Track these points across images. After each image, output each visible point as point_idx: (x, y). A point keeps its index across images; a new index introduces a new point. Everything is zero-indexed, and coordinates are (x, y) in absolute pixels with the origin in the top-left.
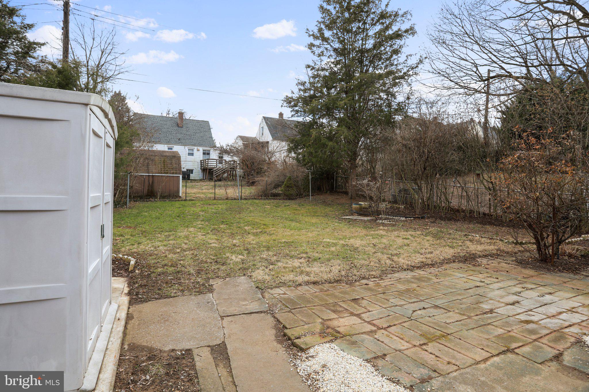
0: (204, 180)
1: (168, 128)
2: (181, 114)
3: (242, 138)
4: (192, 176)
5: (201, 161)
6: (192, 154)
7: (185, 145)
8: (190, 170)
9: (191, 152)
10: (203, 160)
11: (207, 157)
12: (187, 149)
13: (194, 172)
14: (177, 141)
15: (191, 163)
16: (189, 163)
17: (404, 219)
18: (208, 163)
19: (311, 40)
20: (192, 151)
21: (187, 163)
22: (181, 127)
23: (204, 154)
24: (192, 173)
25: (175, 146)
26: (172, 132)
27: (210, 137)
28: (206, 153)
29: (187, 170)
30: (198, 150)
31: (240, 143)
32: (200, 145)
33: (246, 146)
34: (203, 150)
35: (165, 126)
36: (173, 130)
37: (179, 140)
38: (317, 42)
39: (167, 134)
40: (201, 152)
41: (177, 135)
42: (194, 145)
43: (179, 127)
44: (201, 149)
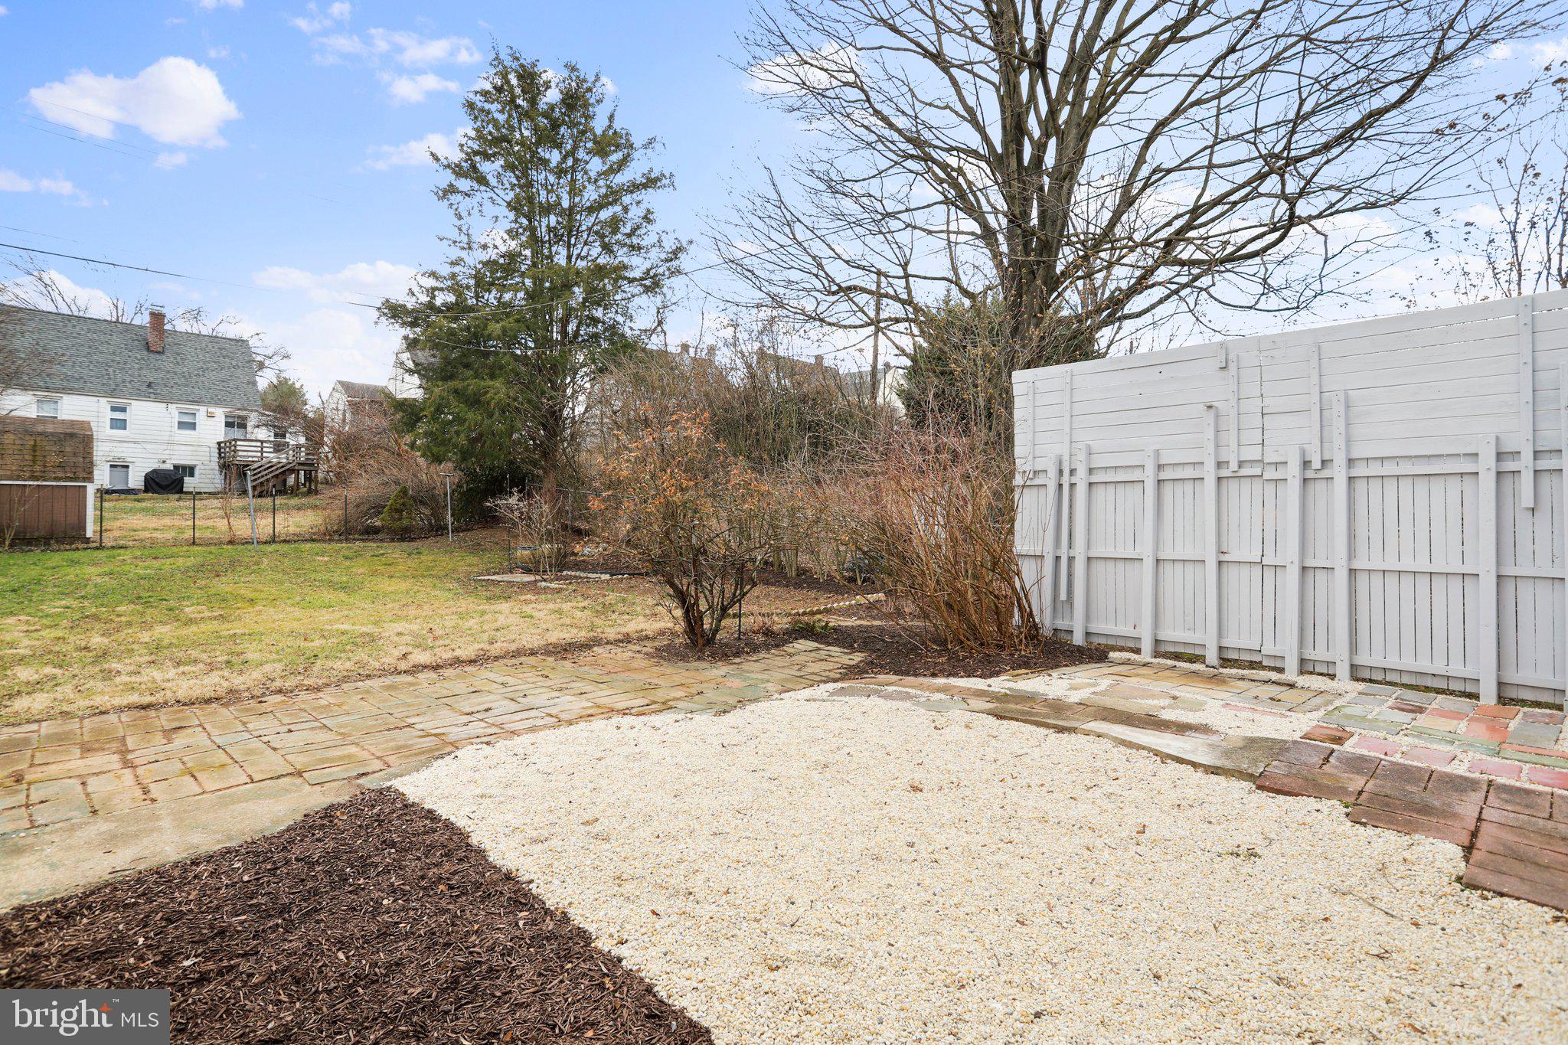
0: (226, 493)
1: (114, 353)
2: (158, 318)
3: (347, 387)
4: (189, 483)
5: (219, 444)
6: (192, 426)
7: (167, 400)
8: (184, 468)
9: (187, 419)
10: (225, 442)
11: (237, 433)
12: (175, 413)
13: (197, 472)
14: (144, 388)
15: (191, 448)
16: (183, 448)
17: (607, 577)
18: (235, 451)
19: (448, 177)
20: (191, 417)
21: (176, 447)
22: (158, 353)
23: (229, 425)
24: (192, 475)
25: (133, 402)
26: (125, 363)
27: (249, 383)
28: (236, 423)
29: (176, 467)
30: (211, 416)
31: (342, 400)
32: (218, 403)
33: (355, 407)
34: (226, 416)
35: (104, 348)
36: (129, 360)
37: (149, 385)
38: (464, 184)
39: (111, 370)
40: (220, 420)
41: (144, 372)
42: (198, 402)
43: (152, 351)
44: (220, 413)
